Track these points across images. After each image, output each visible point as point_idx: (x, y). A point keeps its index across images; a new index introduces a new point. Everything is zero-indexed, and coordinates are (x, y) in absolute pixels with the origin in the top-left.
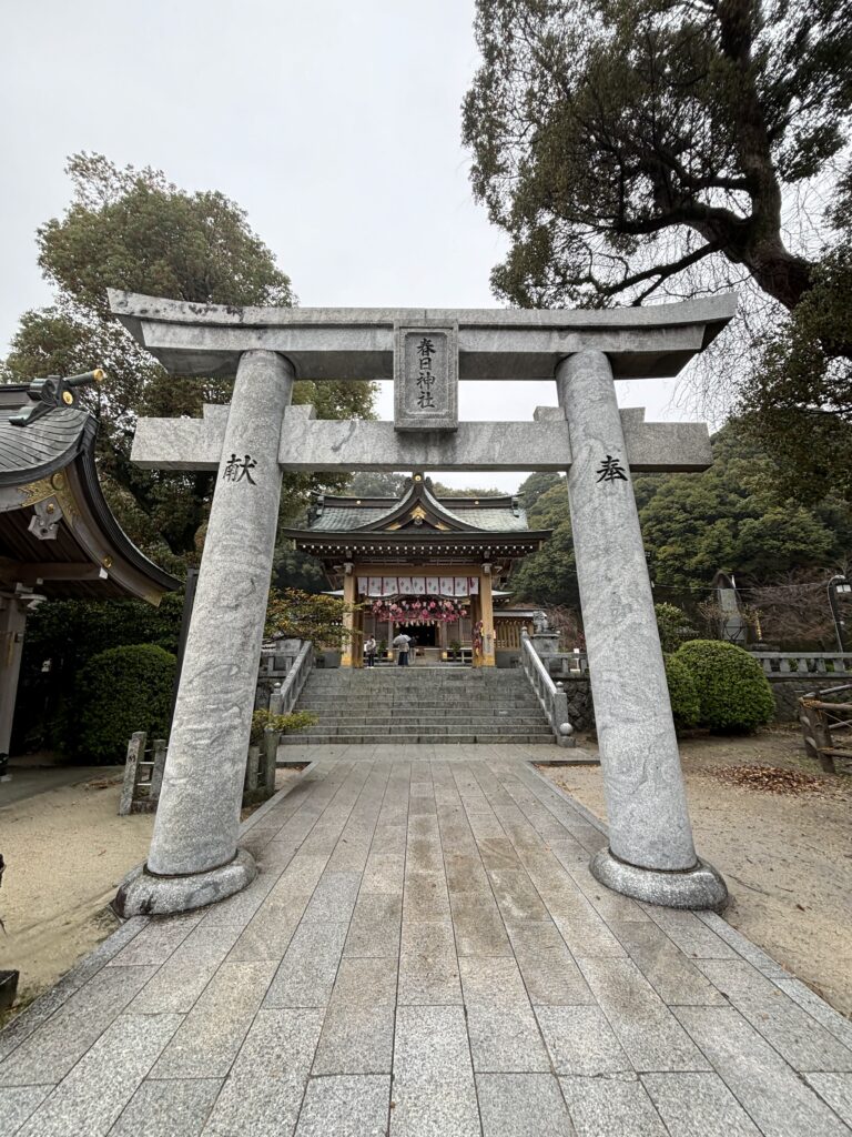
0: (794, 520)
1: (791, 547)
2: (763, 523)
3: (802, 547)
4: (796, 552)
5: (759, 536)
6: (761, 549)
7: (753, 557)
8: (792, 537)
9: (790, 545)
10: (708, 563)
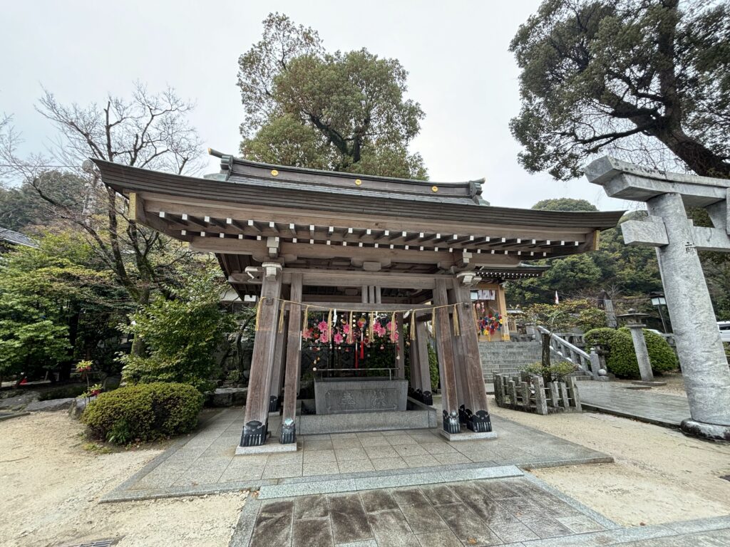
0: (583, 262)
1: (582, 276)
2: (566, 262)
3: (587, 276)
4: (583, 279)
5: (564, 270)
6: (564, 277)
7: (559, 281)
8: (582, 271)
9: (580, 275)
10: (536, 283)
